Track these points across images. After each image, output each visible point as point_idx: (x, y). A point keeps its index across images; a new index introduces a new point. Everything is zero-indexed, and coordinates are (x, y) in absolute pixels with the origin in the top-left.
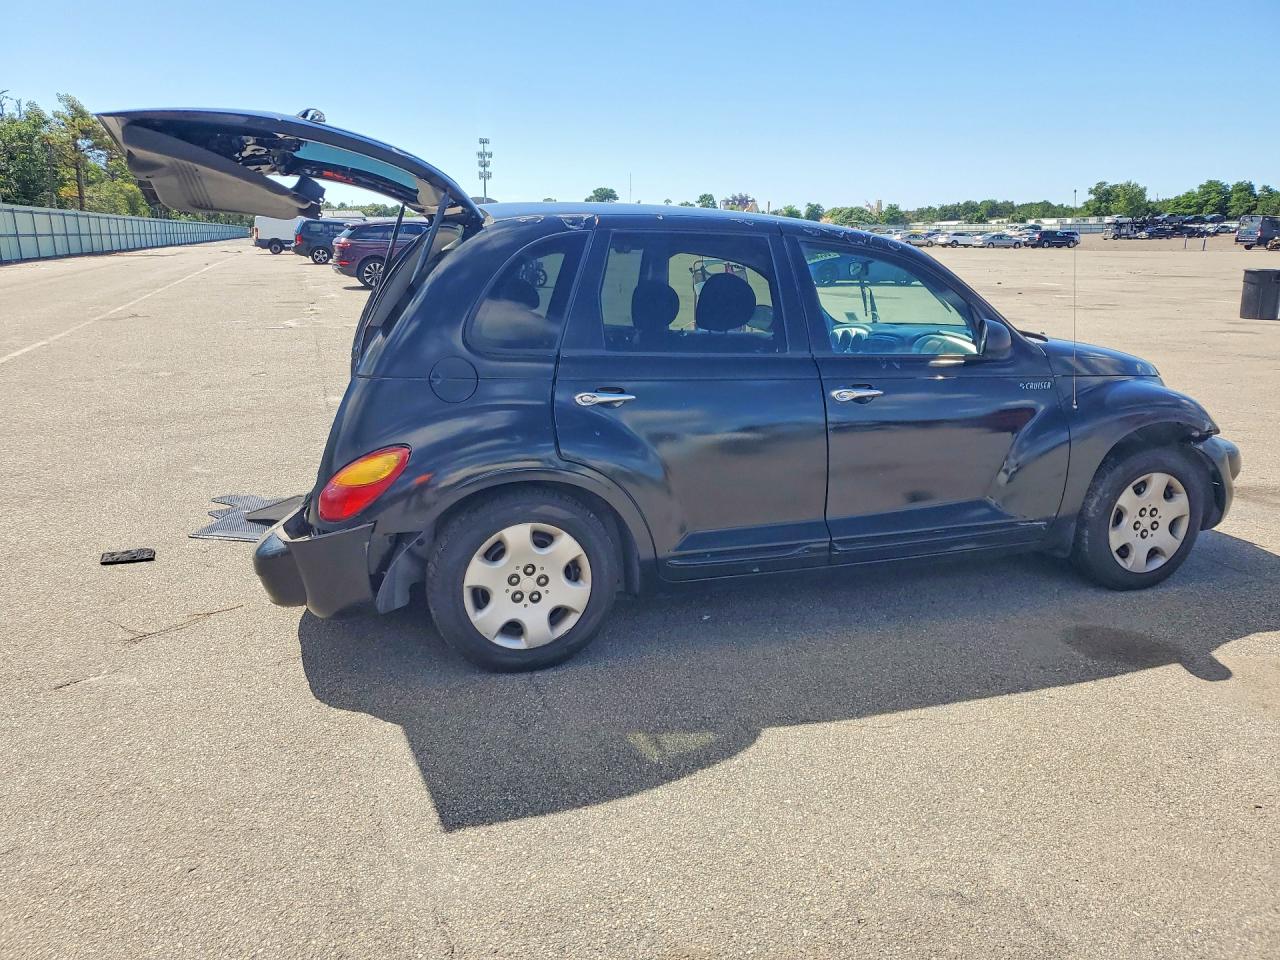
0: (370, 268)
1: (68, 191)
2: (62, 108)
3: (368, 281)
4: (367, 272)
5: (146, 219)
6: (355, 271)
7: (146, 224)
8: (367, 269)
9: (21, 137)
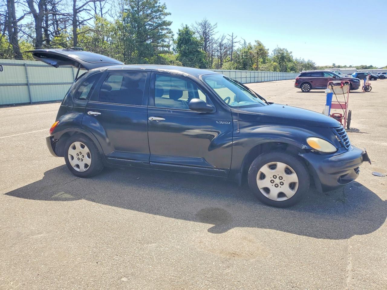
0: (304, 86)
1: (254, 66)
2: (256, 44)
3: (303, 90)
4: (303, 87)
5: (278, 72)
6: (299, 86)
7: (279, 74)
8: (303, 86)
9: (245, 52)
